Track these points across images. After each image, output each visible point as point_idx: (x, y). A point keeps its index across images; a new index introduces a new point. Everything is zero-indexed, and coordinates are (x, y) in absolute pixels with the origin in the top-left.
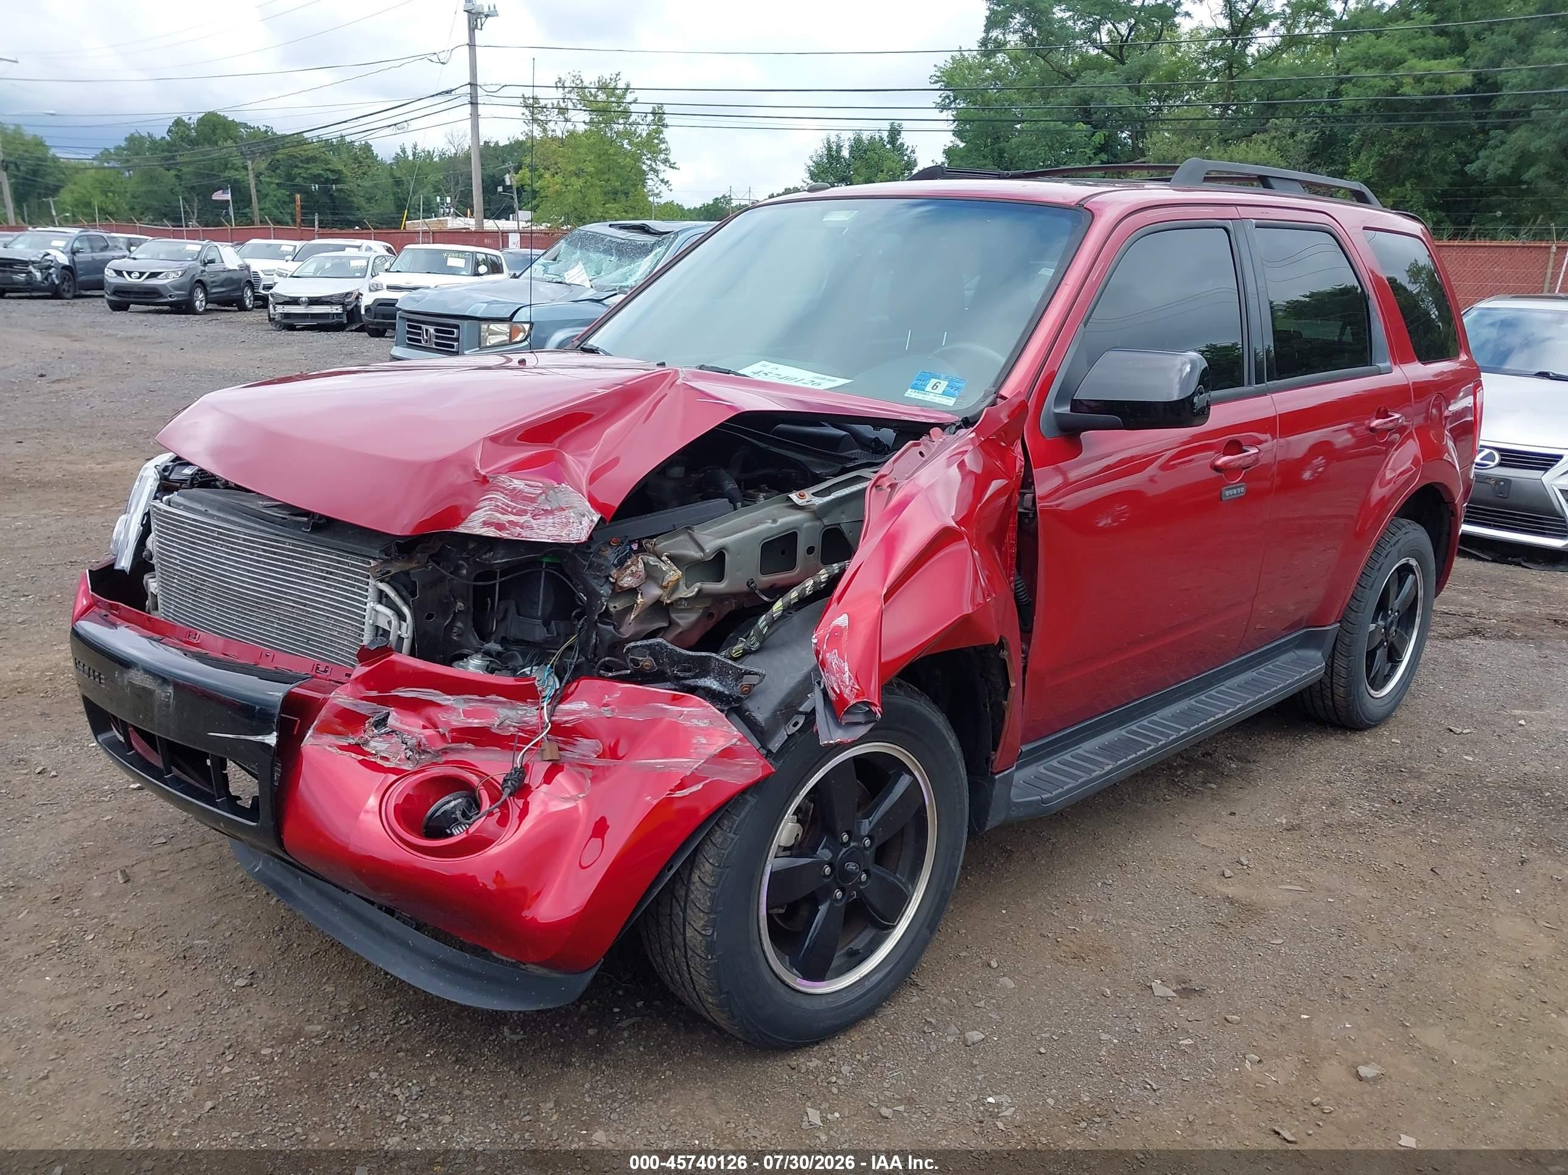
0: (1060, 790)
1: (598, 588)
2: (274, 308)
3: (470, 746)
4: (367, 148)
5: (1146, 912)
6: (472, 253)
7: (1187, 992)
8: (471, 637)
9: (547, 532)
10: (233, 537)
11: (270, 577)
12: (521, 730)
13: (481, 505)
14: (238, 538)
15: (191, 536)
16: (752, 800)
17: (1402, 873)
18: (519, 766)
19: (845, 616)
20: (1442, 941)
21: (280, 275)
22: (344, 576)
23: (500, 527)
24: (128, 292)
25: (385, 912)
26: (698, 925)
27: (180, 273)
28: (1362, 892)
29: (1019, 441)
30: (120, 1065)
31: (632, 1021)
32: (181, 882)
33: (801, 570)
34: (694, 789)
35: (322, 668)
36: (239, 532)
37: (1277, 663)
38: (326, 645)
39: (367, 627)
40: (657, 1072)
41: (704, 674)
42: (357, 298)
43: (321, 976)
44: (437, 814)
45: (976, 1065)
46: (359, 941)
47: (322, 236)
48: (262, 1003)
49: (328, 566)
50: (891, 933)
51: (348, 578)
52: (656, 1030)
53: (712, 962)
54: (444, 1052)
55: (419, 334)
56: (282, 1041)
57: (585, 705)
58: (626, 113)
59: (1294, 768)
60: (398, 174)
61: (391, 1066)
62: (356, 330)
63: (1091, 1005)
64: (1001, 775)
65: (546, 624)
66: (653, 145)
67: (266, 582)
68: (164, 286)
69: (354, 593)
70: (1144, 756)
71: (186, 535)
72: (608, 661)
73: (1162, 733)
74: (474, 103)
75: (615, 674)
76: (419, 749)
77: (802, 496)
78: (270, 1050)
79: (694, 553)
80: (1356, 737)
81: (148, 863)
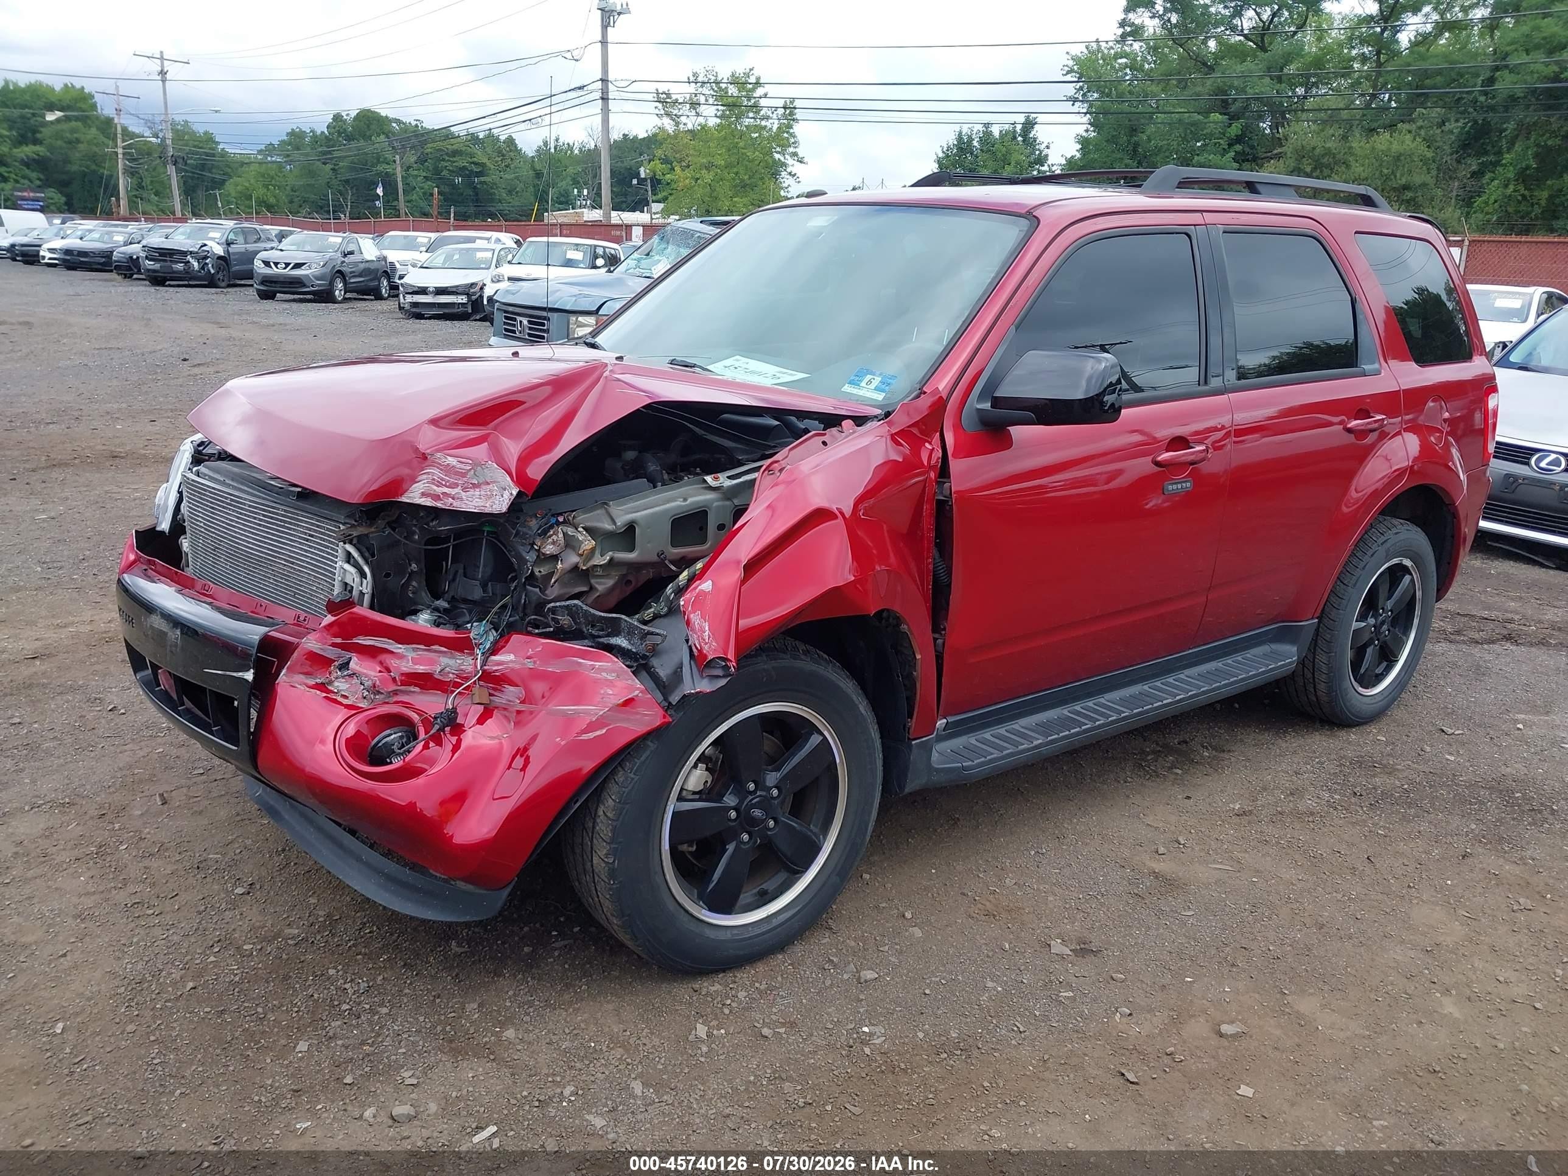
0: (983, 759)
1: (524, 554)
2: (404, 297)
3: (417, 689)
4: (510, 141)
5: (1069, 879)
6: (591, 246)
7: (1083, 950)
8: (423, 594)
9: (474, 503)
10: (241, 503)
11: (268, 538)
12: (458, 676)
13: (420, 478)
14: (245, 504)
15: (211, 503)
16: (652, 745)
17: (1337, 860)
18: (451, 707)
19: (709, 583)
20: (1352, 922)
21: (414, 266)
22: (321, 539)
23: (436, 497)
24: (275, 282)
25: (348, 832)
26: (602, 853)
27: (322, 264)
28: (1289, 874)
29: (938, 434)
30: (126, 950)
31: (566, 942)
32: (209, 807)
33: (711, 545)
34: (598, 733)
35: (302, 618)
36: (245, 499)
37: (1248, 655)
38: (308, 598)
39: (336, 583)
40: (574, 986)
41: (616, 633)
42: (482, 288)
43: (308, 890)
44: (380, 744)
45: (862, 1000)
46: (327, 857)
47: (457, 228)
48: (254, 908)
49: (310, 530)
50: (800, 878)
51: (324, 540)
52: (584, 951)
53: (614, 886)
54: (396, 958)
55: (514, 325)
56: (264, 939)
57: (512, 657)
58: (756, 108)
59: (1267, 758)
60: (538, 167)
61: (349, 966)
62: (480, 320)
63: (988, 956)
64: (918, 741)
65: (484, 586)
66: (784, 138)
67: (265, 543)
68: (307, 275)
69: (328, 553)
70: (1078, 734)
71: (208, 501)
72: (534, 619)
73: (1102, 714)
74: (605, 99)
75: (541, 631)
76: (374, 690)
77: (716, 479)
78: (252, 946)
79: (608, 526)
80: (1342, 734)
81: (185, 790)
